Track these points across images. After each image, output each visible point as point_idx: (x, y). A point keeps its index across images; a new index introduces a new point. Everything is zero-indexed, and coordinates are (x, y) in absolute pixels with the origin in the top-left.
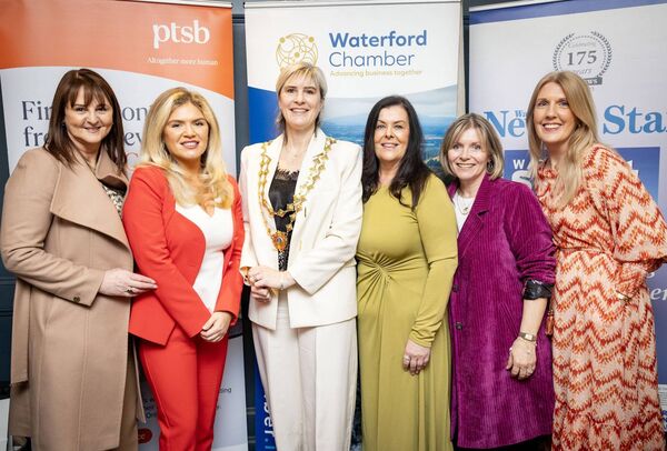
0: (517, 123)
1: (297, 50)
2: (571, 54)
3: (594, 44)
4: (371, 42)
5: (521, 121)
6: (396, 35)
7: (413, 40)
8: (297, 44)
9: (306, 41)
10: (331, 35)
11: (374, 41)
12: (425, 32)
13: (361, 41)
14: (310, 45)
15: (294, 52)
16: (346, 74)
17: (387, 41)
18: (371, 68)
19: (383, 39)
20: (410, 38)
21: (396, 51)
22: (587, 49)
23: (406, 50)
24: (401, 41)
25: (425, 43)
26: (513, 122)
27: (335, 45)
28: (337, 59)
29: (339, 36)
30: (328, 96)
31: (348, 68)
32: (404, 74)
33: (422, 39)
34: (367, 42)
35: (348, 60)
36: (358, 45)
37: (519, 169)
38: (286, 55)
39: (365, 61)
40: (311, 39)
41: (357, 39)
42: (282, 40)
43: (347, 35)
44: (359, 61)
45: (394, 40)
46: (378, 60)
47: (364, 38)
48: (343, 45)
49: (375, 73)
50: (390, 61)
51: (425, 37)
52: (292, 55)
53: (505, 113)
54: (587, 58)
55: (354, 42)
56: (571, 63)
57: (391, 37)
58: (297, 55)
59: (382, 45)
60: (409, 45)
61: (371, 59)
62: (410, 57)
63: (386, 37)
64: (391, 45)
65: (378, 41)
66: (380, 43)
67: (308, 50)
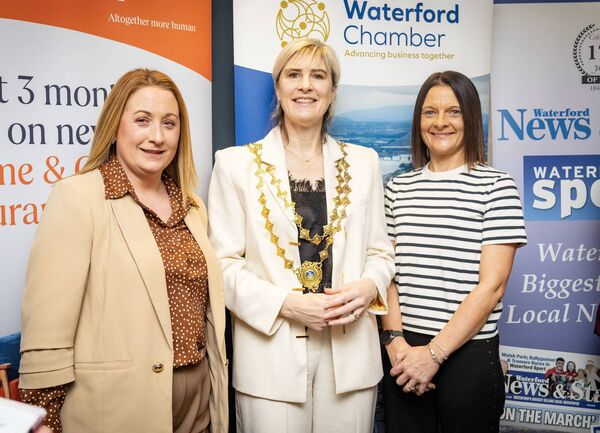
0: (536, 124)
1: (302, 19)
2: (592, 47)
4: (394, 14)
5: (540, 121)
6: (424, 8)
7: (444, 16)
8: (303, 11)
9: (315, 8)
10: (346, 2)
11: (398, 14)
12: (457, 6)
13: (382, 12)
14: (320, 13)
15: (299, 21)
16: (363, 54)
17: (413, 15)
18: (394, 48)
19: (408, 12)
20: (440, 13)
21: (423, 28)
23: (435, 28)
24: (429, 16)
25: (457, 20)
26: (531, 122)
27: (350, 16)
28: (353, 35)
29: (355, 4)
30: (342, 82)
31: (366, 47)
32: (433, 57)
33: (454, 16)
34: (390, 14)
35: (366, 36)
36: (378, 17)
37: (540, 178)
38: (290, 25)
39: (388, 38)
40: (321, 7)
41: (378, 10)
42: (284, 5)
43: (365, 3)
44: (380, 39)
45: (421, 14)
46: (403, 37)
47: (386, 9)
48: (361, 16)
49: (399, 56)
50: (416, 40)
51: (456, 13)
52: (297, 25)
53: (522, 111)
55: (374, 13)
56: (592, 58)
57: (418, 11)
58: (303, 26)
59: (407, 20)
60: (439, 21)
61: (395, 37)
62: (439, 37)
63: (412, 10)
64: (418, 20)
65: (402, 14)
66: (404, 17)
67: (317, 20)
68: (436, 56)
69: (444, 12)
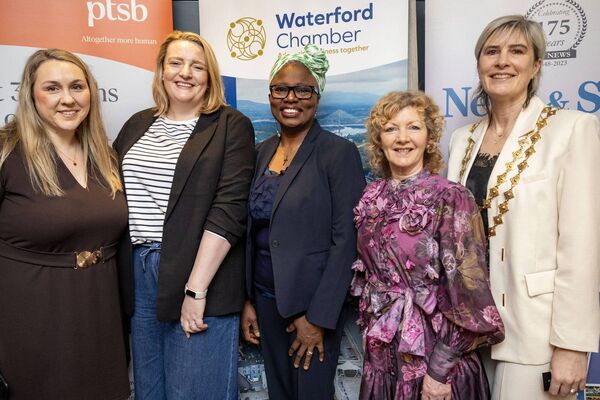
1: (247, 34)
3: (566, 13)
4: (316, 20)
6: (342, 11)
7: (359, 15)
8: (246, 28)
9: (255, 24)
10: (278, 16)
11: (320, 19)
12: (371, 4)
13: (306, 20)
14: (258, 28)
15: (244, 36)
19: (328, 16)
20: (356, 13)
21: (341, 27)
22: (559, 18)
23: (352, 26)
24: (347, 17)
25: (371, 17)
27: (281, 26)
28: (285, 41)
29: (285, 16)
31: (295, 48)
32: (350, 51)
33: (368, 13)
34: (313, 20)
35: (295, 41)
36: (303, 24)
38: (237, 40)
39: (312, 39)
40: (259, 23)
41: (303, 18)
42: (233, 25)
43: (293, 14)
44: (306, 41)
45: (340, 17)
46: (324, 38)
47: (309, 16)
48: (290, 26)
50: (336, 38)
51: (370, 10)
52: (242, 39)
53: (467, 89)
54: (559, 29)
55: (300, 22)
57: (337, 14)
58: (247, 39)
59: (328, 22)
60: (356, 19)
61: (317, 38)
62: (356, 33)
63: (331, 14)
64: (337, 21)
65: (323, 18)
66: (325, 21)
67: (257, 33)
68: (353, 50)
69: (359, 11)
